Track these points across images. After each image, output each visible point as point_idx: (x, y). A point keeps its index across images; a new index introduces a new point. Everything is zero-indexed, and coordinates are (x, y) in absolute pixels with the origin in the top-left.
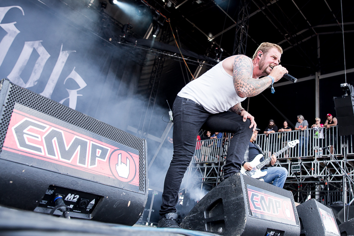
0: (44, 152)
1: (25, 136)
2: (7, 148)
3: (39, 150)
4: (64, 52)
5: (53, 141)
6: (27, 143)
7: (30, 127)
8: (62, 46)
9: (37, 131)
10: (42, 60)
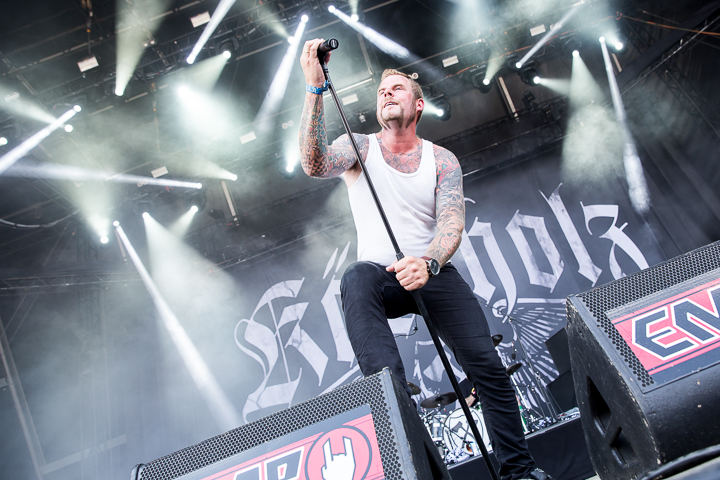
0: (696, 343)
1: (653, 340)
2: (652, 369)
3: (687, 344)
4: (551, 197)
5: (689, 319)
6: (666, 346)
7: (648, 325)
8: (542, 193)
9: (661, 323)
10: (540, 231)
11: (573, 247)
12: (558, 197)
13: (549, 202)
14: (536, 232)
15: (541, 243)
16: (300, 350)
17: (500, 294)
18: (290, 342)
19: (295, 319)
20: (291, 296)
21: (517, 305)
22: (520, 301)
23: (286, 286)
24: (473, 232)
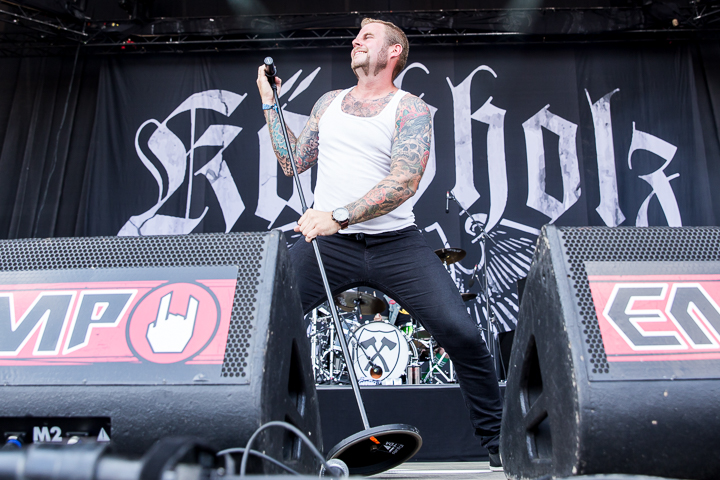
0: (685, 343)
1: (632, 320)
2: (613, 355)
3: (672, 341)
4: (597, 103)
5: (689, 311)
6: (645, 334)
7: (633, 299)
8: (587, 94)
9: (650, 302)
10: (567, 141)
11: (602, 176)
12: (608, 105)
13: (593, 108)
14: (561, 141)
15: (562, 158)
16: (215, 186)
17: (482, 205)
18: (203, 171)
19: (219, 144)
20: (224, 112)
21: (498, 226)
22: (505, 222)
23: (220, 97)
24: (479, 116)
